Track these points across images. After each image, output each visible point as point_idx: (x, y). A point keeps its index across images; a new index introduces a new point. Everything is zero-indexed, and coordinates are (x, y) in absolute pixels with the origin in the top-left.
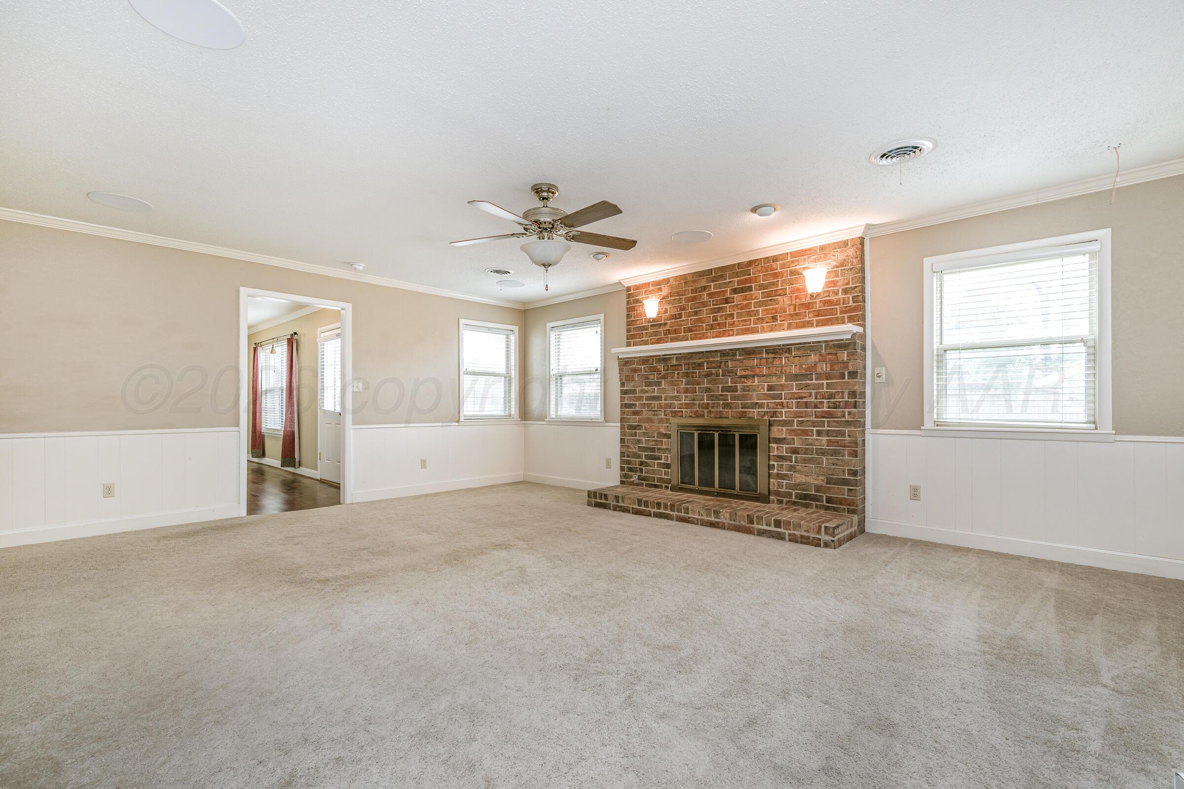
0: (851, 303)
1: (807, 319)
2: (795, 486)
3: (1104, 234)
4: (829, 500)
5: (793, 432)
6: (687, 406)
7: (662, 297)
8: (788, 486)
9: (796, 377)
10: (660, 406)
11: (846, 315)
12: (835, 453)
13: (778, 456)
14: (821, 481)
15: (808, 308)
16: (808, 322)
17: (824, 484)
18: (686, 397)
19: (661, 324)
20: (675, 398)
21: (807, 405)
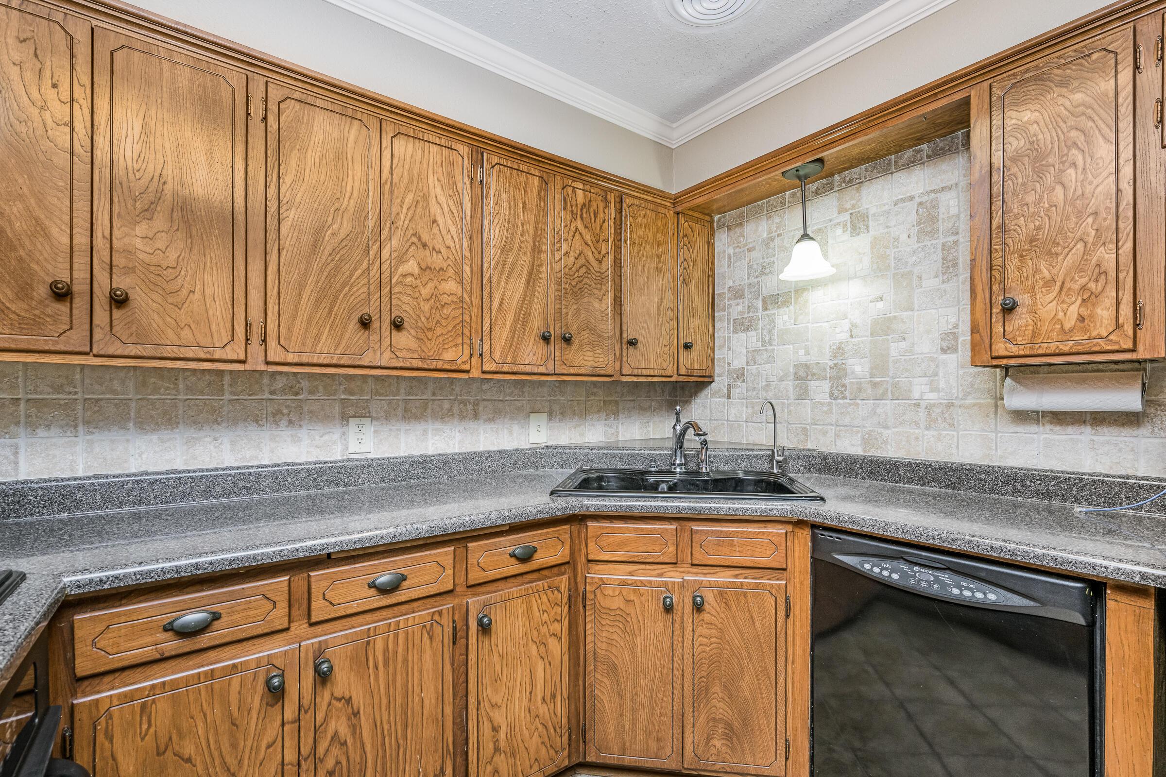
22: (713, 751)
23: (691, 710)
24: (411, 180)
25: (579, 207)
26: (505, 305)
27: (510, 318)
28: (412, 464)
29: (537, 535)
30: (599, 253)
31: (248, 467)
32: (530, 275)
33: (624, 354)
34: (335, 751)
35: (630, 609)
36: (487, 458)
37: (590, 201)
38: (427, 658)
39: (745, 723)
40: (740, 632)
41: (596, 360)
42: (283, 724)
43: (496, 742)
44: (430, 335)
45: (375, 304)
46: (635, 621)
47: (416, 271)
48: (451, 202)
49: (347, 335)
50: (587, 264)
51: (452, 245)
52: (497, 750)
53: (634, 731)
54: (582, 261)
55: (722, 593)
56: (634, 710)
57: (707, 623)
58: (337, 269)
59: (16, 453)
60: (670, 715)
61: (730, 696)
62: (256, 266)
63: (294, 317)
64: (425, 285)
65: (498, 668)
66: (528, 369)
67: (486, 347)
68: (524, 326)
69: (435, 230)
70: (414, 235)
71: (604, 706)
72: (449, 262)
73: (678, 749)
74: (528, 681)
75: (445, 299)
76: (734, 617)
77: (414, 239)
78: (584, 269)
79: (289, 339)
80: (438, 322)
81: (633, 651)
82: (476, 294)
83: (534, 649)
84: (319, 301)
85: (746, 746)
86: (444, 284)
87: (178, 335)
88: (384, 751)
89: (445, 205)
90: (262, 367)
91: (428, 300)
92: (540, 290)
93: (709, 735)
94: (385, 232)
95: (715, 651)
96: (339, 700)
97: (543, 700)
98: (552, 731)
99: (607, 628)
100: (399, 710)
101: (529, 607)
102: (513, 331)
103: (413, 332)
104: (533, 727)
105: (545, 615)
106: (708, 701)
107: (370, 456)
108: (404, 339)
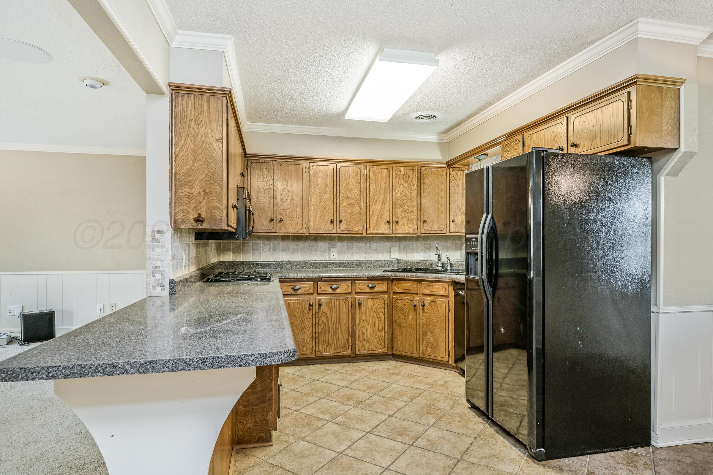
22: (428, 352)
23: (422, 339)
24: (345, 179)
25: (402, 175)
26: (374, 212)
27: (376, 216)
28: (349, 263)
29: (376, 282)
30: (411, 190)
31: (305, 261)
32: (383, 201)
33: (422, 226)
34: (323, 325)
35: (405, 307)
36: (374, 263)
37: (407, 172)
38: (344, 308)
39: (437, 344)
40: (435, 315)
41: (409, 228)
42: (312, 315)
43: (363, 337)
44: (350, 223)
45: (335, 216)
46: (406, 311)
47: (346, 205)
48: (356, 183)
49: (328, 225)
50: (406, 195)
51: (357, 196)
52: (364, 339)
53: (406, 344)
54: (404, 194)
55: (430, 302)
56: (406, 338)
57: (426, 312)
58: (325, 207)
59: (261, 255)
60: (416, 340)
61: (432, 335)
62: (307, 210)
63: (316, 221)
64: (349, 209)
65: (364, 317)
66: (382, 232)
67: (368, 226)
68: (381, 218)
69: (352, 192)
70: (346, 195)
71: (397, 337)
72: (356, 201)
73: (418, 351)
74: (373, 323)
75: (355, 212)
76: (433, 311)
77: (346, 196)
78: (404, 197)
79: (314, 227)
80: (353, 219)
81: (405, 320)
82: (365, 210)
83: (375, 315)
84: (321, 216)
85: (437, 351)
86: (354, 208)
87: (292, 227)
88: (334, 329)
89: (355, 185)
90: (308, 235)
91: (350, 213)
92: (387, 206)
93: (427, 347)
94: (338, 195)
95: (428, 321)
96: (324, 313)
97: (378, 330)
98: (381, 341)
99: (398, 313)
100: (337, 320)
101: (374, 303)
102: (377, 220)
103: (345, 223)
104: (375, 337)
105: (379, 306)
106: (426, 336)
107: (336, 260)
108: (343, 225)
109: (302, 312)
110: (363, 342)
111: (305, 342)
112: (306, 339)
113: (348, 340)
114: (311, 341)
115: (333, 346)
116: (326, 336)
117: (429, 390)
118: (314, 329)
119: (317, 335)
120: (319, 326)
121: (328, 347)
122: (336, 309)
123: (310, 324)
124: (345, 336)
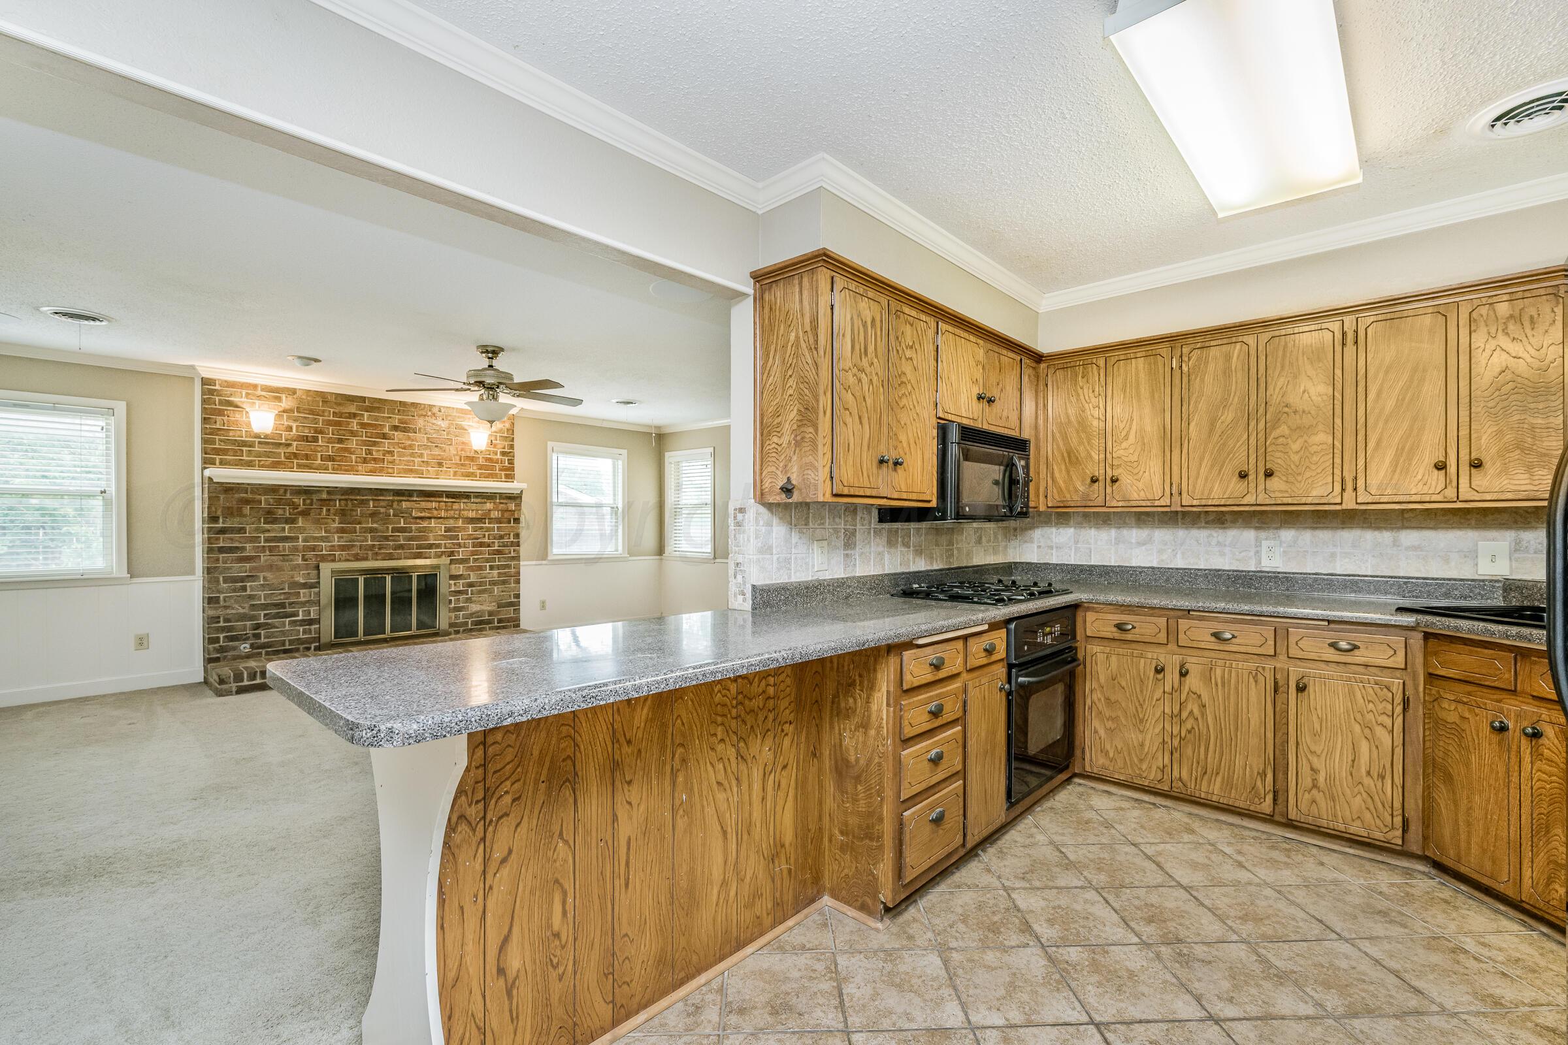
0: (506, 464)
1: (471, 470)
2: (471, 615)
3: (624, 452)
4: (500, 621)
5: (471, 569)
6: (342, 548)
7: (281, 409)
8: (465, 617)
9: (472, 520)
10: (296, 549)
11: (503, 473)
12: (504, 582)
13: (455, 592)
14: (492, 607)
15: (473, 461)
16: (473, 473)
17: (495, 608)
18: (339, 537)
19: (281, 444)
20: (322, 539)
21: (481, 545)
23: (1530, 843)
24: (1283, 368)
30: (1543, 361)
34: (1191, 721)
35: (1465, 726)
37: (1522, 309)
38: (1253, 692)
42: (1164, 692)
43: (1315, 780)
44: (1299, 478)
45: (1253, 461)
46: (1470, 739)
47: (1287, 432)
48: (1320, 372)
49: (1232, 485)
51: (1322, 405)
52: (1315, 786)
53: (1469, 843)
54: (1507, 376)
56: (1469, 824)
57: (1547, 759)
58: (1225, 442)
60: (1506, 840)
62: (1176, 452)
63: (1197, 478)
64: (1294, 442)
65: (1317, 726)
66: (1417, 497)
67: (1361, 483)
68: (1409, 459)
69: (1305, 397)
70: (1286, 406)
71: (1441, 811)
73: (1515, 879)
74: (1351, 750)
75: (1315, 449)
77: (1286, 410)
79: (1194, 491)
81: (1467, 766)
82: (1349, 439)
83: (1357, 728)
84: (1212, 466)
86: (1312, 439)
87: (1138, 494)
88: (1222, 737)
90: (1180, 509)
91: (1297, 452)
93: (1549, 878)
94: (1261, 410)
96: (1194, 693)
97: (1368, 773)
98: (1381, 807)
99: (1444, 737)
100: (1232, 718)
101: (1351, 693)
102: (1395, 464)
103: (1284, 478)
104: (1356, 790)
105: (1371, 704)
106: (1548, 842)
107: (1278, 570)
108: (1275, 483)
109: (1138, 681)
110: (1314, 791)
111: (1146, 750)
112: (1147, 743)
113: (1263, 774)
114: (1160, 753)
115: (1219, 779)
116: (1199, 752)
117: (1464, 1017)
118: (1168, 727)
119: (1176, 742)
120: (1181, 722)
121: (1206, 777)
122: (1229, 690)
123: (1159, 713)
124: (1256, 763)
